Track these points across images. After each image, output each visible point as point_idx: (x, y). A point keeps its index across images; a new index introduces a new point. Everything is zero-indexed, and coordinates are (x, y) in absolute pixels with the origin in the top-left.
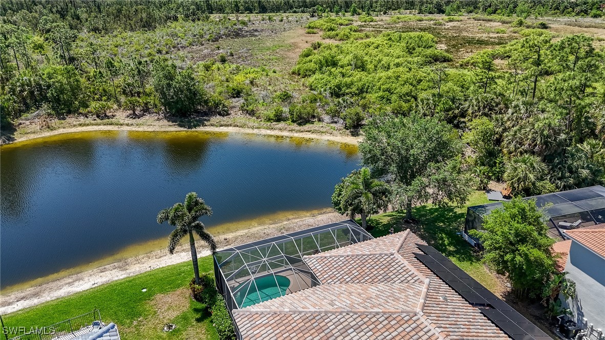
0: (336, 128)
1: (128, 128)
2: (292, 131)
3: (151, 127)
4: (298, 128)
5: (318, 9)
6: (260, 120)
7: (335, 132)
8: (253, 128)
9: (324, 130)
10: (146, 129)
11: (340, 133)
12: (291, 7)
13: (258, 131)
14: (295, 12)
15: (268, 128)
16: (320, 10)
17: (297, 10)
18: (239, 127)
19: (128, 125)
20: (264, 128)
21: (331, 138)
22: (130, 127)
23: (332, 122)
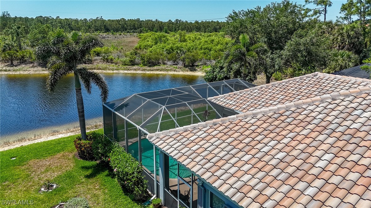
0: (178, 67)
1: (6, 73)
2: (144, 70)
3: (27, 71)
4: (149, 68)
5: (143, 30)
6: (118, 65)
7: (177, 69)
8: (113, 70)
9: (169, 69)
10: (22, 72)
11: (182, 70)
12: (126, 29)
13: (117, 72)
14: (128, 32)
15: (125, 70)
16: (145, 31)
17: (129, 31)
18: (102, 70)
19: (6, 71)
20: (123, 70)
21: (176, 73)
22: (7, 72)
23: (174, 65)
